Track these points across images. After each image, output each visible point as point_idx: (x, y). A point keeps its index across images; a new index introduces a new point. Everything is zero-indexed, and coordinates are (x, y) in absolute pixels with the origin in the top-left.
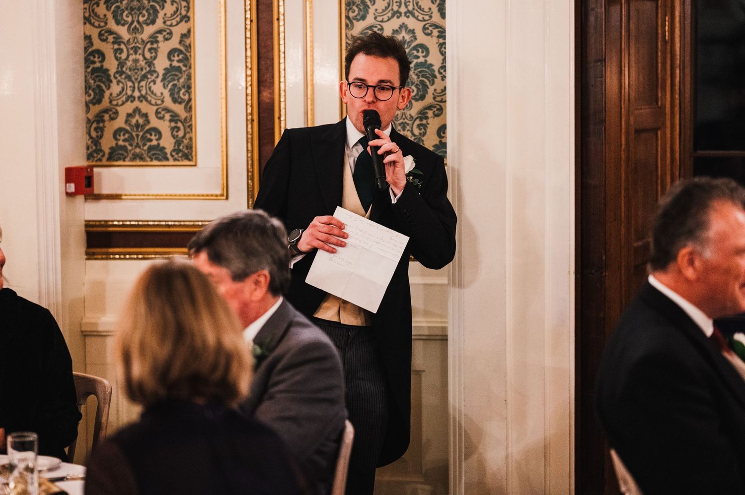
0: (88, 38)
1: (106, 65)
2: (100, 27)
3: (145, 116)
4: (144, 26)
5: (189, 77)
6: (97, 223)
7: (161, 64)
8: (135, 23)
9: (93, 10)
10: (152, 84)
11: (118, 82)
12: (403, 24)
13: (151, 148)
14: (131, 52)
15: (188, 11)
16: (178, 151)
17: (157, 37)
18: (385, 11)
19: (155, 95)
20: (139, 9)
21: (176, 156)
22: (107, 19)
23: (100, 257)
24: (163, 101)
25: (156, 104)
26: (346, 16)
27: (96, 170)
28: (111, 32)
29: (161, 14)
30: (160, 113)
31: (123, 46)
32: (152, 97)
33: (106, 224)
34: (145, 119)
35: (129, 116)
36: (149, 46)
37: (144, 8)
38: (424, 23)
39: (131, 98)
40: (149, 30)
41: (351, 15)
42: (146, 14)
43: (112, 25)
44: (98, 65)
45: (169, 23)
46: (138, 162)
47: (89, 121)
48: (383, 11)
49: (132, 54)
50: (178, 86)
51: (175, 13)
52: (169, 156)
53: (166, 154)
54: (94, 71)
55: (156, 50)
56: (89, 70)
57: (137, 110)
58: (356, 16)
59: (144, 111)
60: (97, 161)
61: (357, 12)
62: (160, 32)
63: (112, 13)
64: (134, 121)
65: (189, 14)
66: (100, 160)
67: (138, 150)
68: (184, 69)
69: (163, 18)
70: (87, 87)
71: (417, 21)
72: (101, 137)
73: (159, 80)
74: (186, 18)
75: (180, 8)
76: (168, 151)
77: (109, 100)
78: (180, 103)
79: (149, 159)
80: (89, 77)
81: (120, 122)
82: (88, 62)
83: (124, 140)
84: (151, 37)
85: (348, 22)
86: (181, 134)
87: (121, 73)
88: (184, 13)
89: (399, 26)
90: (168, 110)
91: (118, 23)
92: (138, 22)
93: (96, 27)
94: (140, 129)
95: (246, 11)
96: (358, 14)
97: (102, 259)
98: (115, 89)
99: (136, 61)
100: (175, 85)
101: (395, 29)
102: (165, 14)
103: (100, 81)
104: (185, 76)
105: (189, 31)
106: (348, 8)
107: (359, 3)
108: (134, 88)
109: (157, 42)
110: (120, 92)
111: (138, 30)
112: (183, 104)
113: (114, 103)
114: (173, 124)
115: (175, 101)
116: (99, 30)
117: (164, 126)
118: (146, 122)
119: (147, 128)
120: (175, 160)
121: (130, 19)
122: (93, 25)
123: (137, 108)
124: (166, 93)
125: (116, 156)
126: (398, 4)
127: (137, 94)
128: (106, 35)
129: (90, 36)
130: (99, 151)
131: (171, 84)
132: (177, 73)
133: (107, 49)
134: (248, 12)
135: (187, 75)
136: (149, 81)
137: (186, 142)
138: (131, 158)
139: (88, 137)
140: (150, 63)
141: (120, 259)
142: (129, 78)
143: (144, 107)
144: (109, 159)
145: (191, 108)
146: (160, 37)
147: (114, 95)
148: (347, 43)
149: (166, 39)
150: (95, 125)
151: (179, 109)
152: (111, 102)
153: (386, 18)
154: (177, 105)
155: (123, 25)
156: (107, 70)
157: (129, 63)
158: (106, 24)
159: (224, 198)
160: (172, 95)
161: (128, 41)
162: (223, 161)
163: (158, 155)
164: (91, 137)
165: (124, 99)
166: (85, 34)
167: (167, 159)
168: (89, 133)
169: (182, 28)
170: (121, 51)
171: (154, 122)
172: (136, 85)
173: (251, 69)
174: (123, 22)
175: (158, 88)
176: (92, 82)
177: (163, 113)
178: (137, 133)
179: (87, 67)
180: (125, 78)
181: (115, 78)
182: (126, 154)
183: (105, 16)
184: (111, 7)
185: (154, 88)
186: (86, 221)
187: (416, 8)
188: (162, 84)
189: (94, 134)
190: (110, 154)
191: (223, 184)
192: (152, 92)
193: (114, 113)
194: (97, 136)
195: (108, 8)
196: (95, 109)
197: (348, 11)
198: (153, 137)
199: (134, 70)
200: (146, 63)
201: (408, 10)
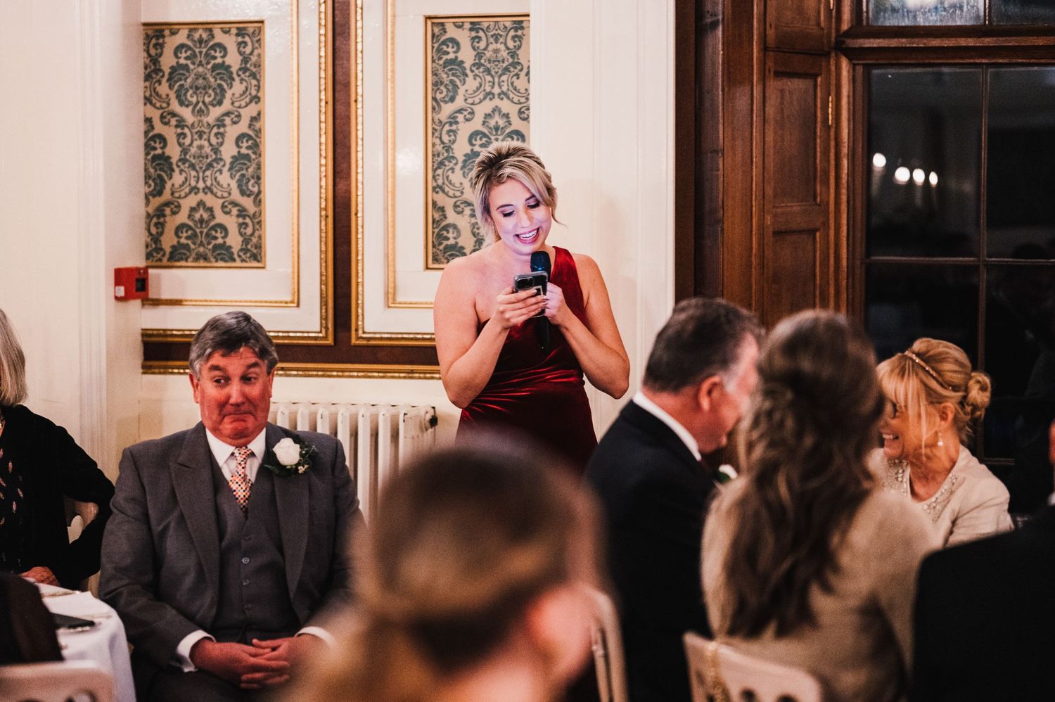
0: (148, 120)
1: (168, 152)
2: (161, 108)
3: (210, 210)
4: (210, 107)
5: (259, 167)
6: (155, 332)
7: (229, 151)
8: (201, 104)
9: (155, 89)
10: (218, 174)
11: (181, 171)
12: (497, 107)
13: (216, 247)
14: (196, 137)
15: (258, 91)
16: (245, 250)
17: (224, 120)
18: (477, 91)
19: (221, 186)
20: (204, 88)
21: (244, 257)
22: (170, 100)
23: (157, 371)
24: (230, 194)
25: (223, 197)
26: (433, 97)
27: (151, 271)
28: (174, 114)
29: (228, 94)
30: (226, 207)
31: (186, 130)
32: (217, 189)
33: (164, 333)
34: (209, 213)
35: (193, 210)
36: (215, 130)
37: (210, 87)
38: (520, 106)
39: (194, 190)
40: (216, 112)
41: (439, 96)
42: (213, 94)
43: (175, 106)
44: (159, 151)
45: (237, 104)
46: (202, 263)
47: (148, 215)
48: (475, 92)
49: (196, 140)
50: (247, 177)
51: (244, 93)
52: (236, 256)
53: (233, 253)
54: (155, 158)
55: (222, 135)
56: (149, 157)
57: (201, 204)
58: (444, 98)
59: (209, 204)
60: (156, 261)
61: (445, 93)
62: (228, 114)
63: (175, 92)
64: (197, 216)
65: (259, 95)
66: (160, 260)
67: (201, 249)
68: (253, 156)
69: (231, 99)
70: (148, 176)
71: (513, 104)
72: (162, 233)
73: (225, 169)
74: (256, 99)
75: (249, 87)
76: (235, 251)
77: (170, 192)
78: (249, 196)
79: (213, 260)
80: (149, 166)
81: (182, 217)
82: (148, 147)
83: (187, 238)
84: (218, 120)
85: (434, 104)
86: (249, 231)
87: (184, 160)
88: (254, 93)
89: (492, 110)
90: (235, 204)
91: (181, 103)
92: (204, 103)
93: (158, 108)
94: (204, 226)
95: (320, 91)
96: (447, 95)
97: (160, 373)
98: (178, 179)
99: (201, 147)
100: (243, 176)
101: (487, 113)
102: (233, 94)
103: (161, 170)
104: (254, 166)
105: (259, 114)
106: (435, 88)
107: (448, 83)
108: (198, 178)
109: (224, 126)
110: (183, 182)
111: (203, 112)
112: (252, 197)
113: (177, 195)
114: (241, 220)
115: (243, 193)
116: (161, 111)
117: (231, 222)
118: (211, 217)
119: (212, 223)
120: (243, 261)
121: (194, 100)
122: (154, 106)
123: (201, 201)
124: (234, 185)
125: (177, 256)
126: (491, 84)
127: (201, 185)
128: (168, 117)
129: (151, 119)
130: (159, 249)
131: (239, 174)
132: (246, 162)
133: (170, 133)
134: (323, 93)
135: (257, 165)
136: (215, 169)
137: (254, 240)
138: (194, 258)
139: (147, 234)
140: (216, 150)
141: (179, 373)
142: (193, 166)
143: (209, 200)
144: (170, 259)
145: (260, 201)
146: (228, 121)
147: (177, 186)
148: (433, 128)
149: (235, 123)
150: (155, 220)
151: (247, 203)
152: (172, 194)
153: (477, 100)
154: (245, 198)
155: (187, 106)
156: (169, 158)
157: (193, 150)
158: (168, 104)
159: (295, 305)
160: (240, 186)
161: (193, 124)
162: (293, 262)
163: (223, 255)
164: (150, 234)
165: (187, 190)
166: (145, 116)
167: (234, 260)
168: (149, 230)
169: (252, 110)
170: (184, 135)
171: (220, 218)
172: (201, 174)
173: (326, 158)
174: (187, 103)
175: (225, 178)
176: (152, 171)
177: (230, 206)
178: (201, 230)
179: (147, 154)
180: (189, 167)
181: (178, 166)
182: (188, 253)
183: (167, 95)
184: (174, 86)
185: (220, 178)
186: (143, 330)
187: (511, 88)
188: (229, 173)
189: (154, 230)
190: (171, 253)
191: (294, 289)
192: (218, 183)
193: (176, 207)
194: (158, 233)
195: (171, 87)
196: (156, 202)
197: (435, 91)
198: (218, 235)
199: (198, 157)
200: (212, 150)
201: (502, 91)
